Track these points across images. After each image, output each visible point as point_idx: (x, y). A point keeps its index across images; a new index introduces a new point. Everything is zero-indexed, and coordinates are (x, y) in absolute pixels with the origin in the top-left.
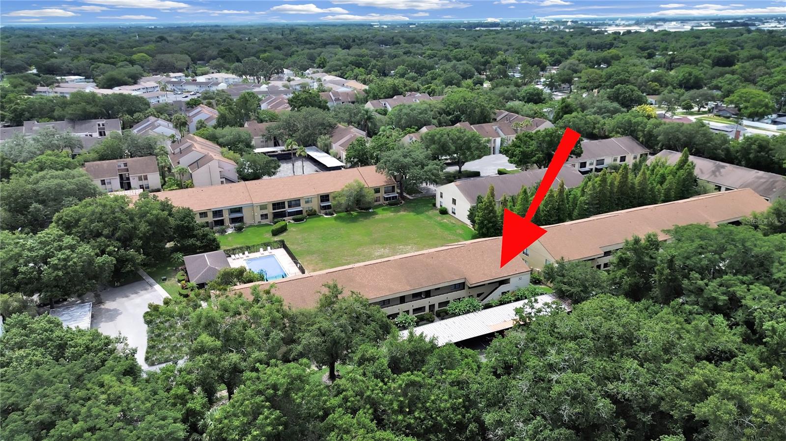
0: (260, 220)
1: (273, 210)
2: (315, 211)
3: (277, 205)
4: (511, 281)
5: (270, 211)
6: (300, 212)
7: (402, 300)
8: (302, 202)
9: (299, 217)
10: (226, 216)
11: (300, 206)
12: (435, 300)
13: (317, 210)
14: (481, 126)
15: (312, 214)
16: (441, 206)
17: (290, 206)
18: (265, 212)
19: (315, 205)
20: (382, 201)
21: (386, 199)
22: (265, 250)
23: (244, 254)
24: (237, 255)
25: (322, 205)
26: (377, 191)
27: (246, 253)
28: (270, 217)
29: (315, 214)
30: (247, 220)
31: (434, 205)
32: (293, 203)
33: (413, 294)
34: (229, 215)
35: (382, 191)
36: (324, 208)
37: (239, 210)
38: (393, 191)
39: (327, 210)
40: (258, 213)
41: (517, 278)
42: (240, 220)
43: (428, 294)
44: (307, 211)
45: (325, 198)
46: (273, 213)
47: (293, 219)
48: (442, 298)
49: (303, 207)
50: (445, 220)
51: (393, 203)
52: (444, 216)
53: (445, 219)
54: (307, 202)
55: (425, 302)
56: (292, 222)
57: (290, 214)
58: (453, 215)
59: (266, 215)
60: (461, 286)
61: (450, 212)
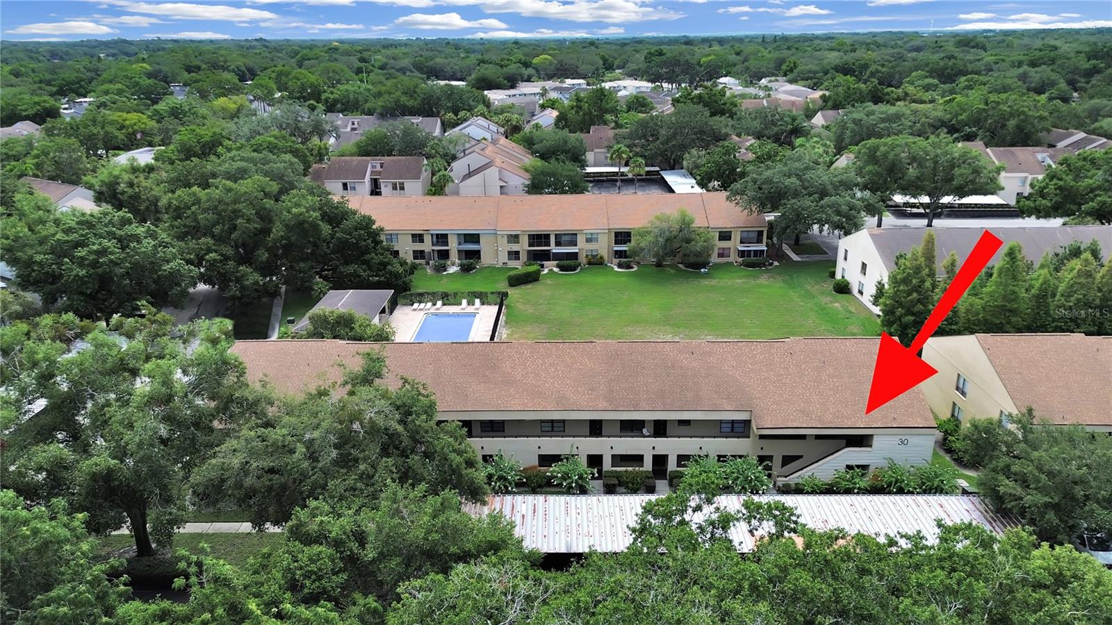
0: (506, 261)
1: (529, 246)
2: (601, 258)
3: (539, 238)
4: (876, 442)
5: (523, 246)
6: (574, 256)
7: (596, 428)
8: (581, 240)
9: (569, 263)
10: (453, 246)
11: (576, 245)
12: (670, 446)
13: (606, 257)
14: (1010, 151)
15: (596, 262)
16: (843, 277)
17: (558, 244)
18: (515, 247)
19: (604, 247)
20: (734, 257)
21: (742, 254)
22: (471, 303)
23: (434, 304)
24: (422, 305)
25: (615, 249)
26: (725, 236)
27: (439, 303)
28: (524, 257)
29: (601, 264)
30: (486, 259)
31: (833, 275)
32: (564, 238)
33: (622, 421)
34: (460, 244)
35: (736, 237)
36: (619, 254)
37: (474, 238)
38: (759, 241)
39: (623, 260)
40: (505, 247)
41: (896, 440)
42: (476, 255)
43: (660, 429)
44: (587, 256)
45: (622, 237)
46: (529, 251)
47: (558, 266)
48: (689, 445)
49: (582, 247)
50: (836, 305)
51: (752, 262)
52: (841, 296)
53: (839, 304)
54: (589, 240)
55: (645, 446)
56: (556, 270)
57: (558, 257)
58: (858, 296)
59: (517, 253)
60: (739, 429)
61: (855, 292)
